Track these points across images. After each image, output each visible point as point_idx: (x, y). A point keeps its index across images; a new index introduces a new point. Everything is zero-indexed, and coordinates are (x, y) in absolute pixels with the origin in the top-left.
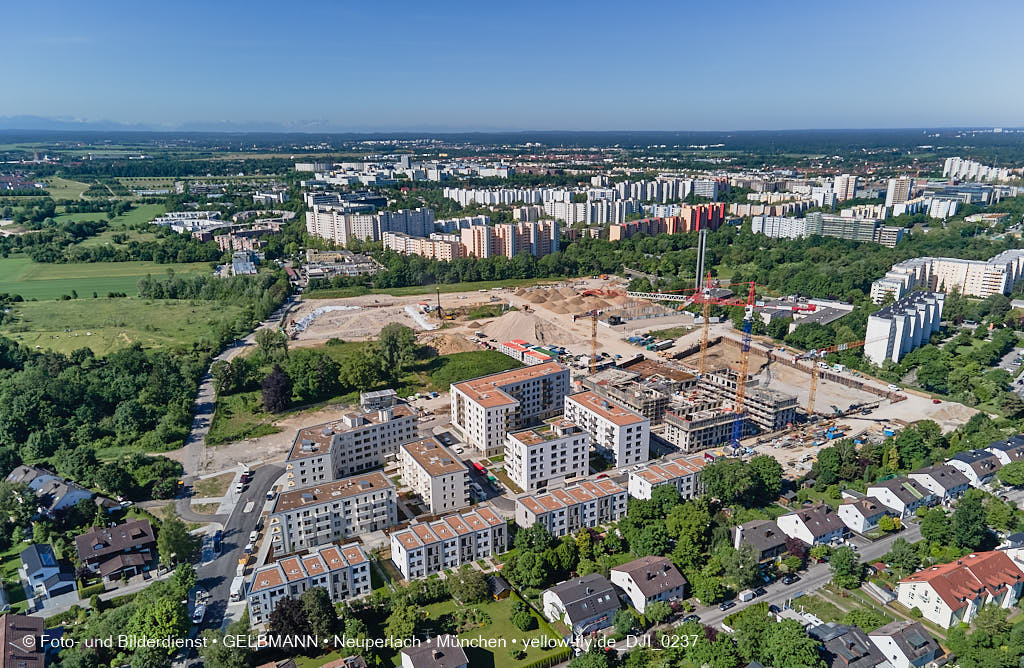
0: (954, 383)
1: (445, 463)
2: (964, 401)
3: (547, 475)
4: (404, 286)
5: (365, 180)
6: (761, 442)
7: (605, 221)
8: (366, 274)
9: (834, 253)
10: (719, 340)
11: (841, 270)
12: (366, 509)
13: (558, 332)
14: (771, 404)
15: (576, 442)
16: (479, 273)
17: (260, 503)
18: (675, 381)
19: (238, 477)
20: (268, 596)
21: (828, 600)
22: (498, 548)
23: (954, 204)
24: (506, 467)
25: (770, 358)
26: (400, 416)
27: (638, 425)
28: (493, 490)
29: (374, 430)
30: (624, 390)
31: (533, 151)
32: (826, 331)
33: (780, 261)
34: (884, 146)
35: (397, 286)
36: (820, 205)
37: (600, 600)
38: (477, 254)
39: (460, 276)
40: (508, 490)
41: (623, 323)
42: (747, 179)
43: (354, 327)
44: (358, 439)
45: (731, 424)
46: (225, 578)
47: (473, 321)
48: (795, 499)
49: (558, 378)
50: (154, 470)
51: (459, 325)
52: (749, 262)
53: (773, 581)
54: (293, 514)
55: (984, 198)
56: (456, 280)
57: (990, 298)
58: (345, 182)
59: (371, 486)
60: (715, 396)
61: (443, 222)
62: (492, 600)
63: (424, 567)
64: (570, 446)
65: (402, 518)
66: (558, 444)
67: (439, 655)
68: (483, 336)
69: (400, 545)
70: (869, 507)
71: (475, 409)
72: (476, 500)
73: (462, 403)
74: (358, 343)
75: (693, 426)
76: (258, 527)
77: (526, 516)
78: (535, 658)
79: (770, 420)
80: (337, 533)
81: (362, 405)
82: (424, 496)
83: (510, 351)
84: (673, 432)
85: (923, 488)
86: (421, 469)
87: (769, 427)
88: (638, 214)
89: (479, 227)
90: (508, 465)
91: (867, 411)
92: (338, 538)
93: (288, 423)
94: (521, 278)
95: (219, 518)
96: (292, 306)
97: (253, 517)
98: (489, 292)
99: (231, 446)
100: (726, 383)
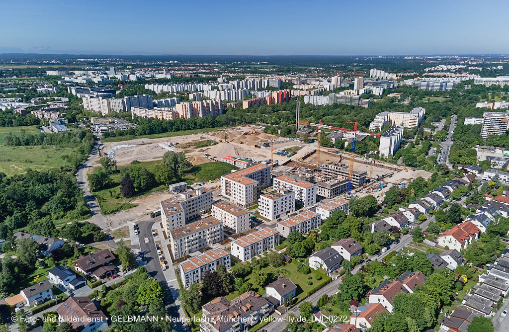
0: (420, 162)
1: (239, 210)
2: (424, 169)
3: (280, 212)
4: (153, 134)
5: (96, 80)
6: (356, 192)
7: (234, 100)
8: (131, 129)
9: (345, 111)
10: (315, 151)
11: (355, 118)
12: (212, 233)
13: (245, 151)
14: (358, 175)
15: (290, 197)
16: (189, 126)
17: (151, 238)
18: (310, 169)
19: (131, 228)
20: (192, 274)
21: (414, 248)
22: (276, 244)
23: (382, 89)
24: (259, 211)
25: (341, 158)
26: (205, 192)
27: (313, 188)
28: (258, 222)
29: (196, 200)
30: (294, 174)
31: (175, 65)
32: (363, 144)
33: (324, 116)
35: (149, 134)
36: (328, 90)
37: (335, 257)
38: (185, 117)
39: (180, 128)
40: (263, 221)
41: (271, 146)
42: (289, 78)
43: (138, 155)
44: (190, 204)
45: (344, 185)
46: (157, 272)
47: (200, 149)
48: (383, 212)
49: (266, 170)
50: (88, 228)
51: (193, 151)
52: (310, 116)
53: (391, 244)
54: (183, 239)
56: (178, 130)
57: (414, 128)
58: (85, 81)
59: (212, 223)
60: (330, 174)
61: (156, 102)
62: (285, 265)
63: (250, 255)
64: (288, 199)
65: (225, 237)
66: (284, 198)
67: (285, 286)
68: (209, 155)
69: (239, 246)
70: (415, 211)
71: (238, 186)
72: (252, 226)
73: (228, 185)
74: (147, 162)
75: (332, 186)
76: (158, 248)
77: (283, 229)
78: (317, 284)
79: (357, 182)
80: (200, 246)
81: (170, 190)
82: (231, 226)
83: (228, 162)
84: (322, 190)
85: (429, 203)
86: (229, 214)
87: (357, 185)
88: (249, 96)
89: (185, 103)
90: (260, 210)
91: (390, 176)
92: (201, 248)
93: (138, 201)
94: (210, 128)
95: (135, 247)
96: (99, 146)
97: (152, 244)
98: (197, 135)
99: (116, 214)
100: (335, 168)
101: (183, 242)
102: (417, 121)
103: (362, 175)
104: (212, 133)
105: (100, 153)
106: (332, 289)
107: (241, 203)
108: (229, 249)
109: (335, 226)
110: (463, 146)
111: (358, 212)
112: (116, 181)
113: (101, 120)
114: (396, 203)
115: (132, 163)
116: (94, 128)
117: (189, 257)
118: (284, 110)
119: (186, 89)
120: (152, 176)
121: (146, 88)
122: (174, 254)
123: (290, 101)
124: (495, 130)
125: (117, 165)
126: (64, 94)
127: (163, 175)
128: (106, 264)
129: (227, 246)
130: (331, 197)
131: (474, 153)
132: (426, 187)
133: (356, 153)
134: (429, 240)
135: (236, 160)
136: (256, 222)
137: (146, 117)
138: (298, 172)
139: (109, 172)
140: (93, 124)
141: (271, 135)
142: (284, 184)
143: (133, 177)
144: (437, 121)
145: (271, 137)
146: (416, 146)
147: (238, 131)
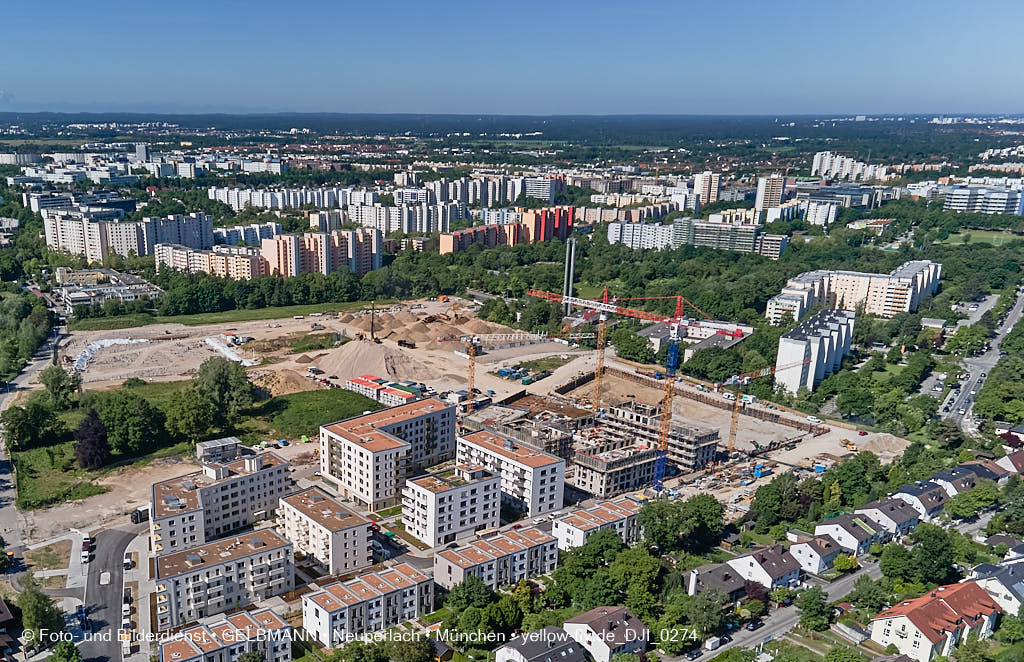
0: (881, 411)
1: (342, 516)
2: (891, 430)
3: (455, 527)
4: (197, 313)
5: (95, 177)
6: (682, 483)
7: (425, 230)
8: (145, 298)
9: (712, 266)
10: (603, 370)
11: (729, 286)
12: (261, 571)
13: (413, 365)
14: (691, 439)
15: (487, 488)
16: (290, 296)
17: (117, 573)
18: (570, 419)
19: (78, 545)
21: (799, 644)
22: (424, 609)
23: (833, 208)
24: (404, 521)
26: (270, 466)
27: (553, 467)
28: (393, 547)
29: (243, 483)
30: (518, 429)
31: (302, 139)
32: (731, 357)
33: (650, 277)
34: (735, 137)
35: (188, 312)
36: (681, 209)
37: (564, 654)
38: (282, 272)
39: (266, 299)
40: (411, 547)
41: (486, 353)
42: (584, 176)
43: (147, 365)
44: (224, 493)
45: (649, 463)
47: (301, 355)
48: (737, 542)
49: (444, 416)
51: (283, 360)
52: (614, 278)
53: (737, 628)
54: (182, 580)
55: (865, 202)
56: (260, 304)
58: (69, 179)
59: (264, 544)
60: (621, 433)
61: (223, 231)
63: (347, 631)
64: (481, 493)
65: (299, 581)
66: (469, 489)
68: (318, 372)
70: (824, 546)
71: (358, 454)
72: (376, 559)
73: (334, 449)
74: (163, 384)
75: (610, 465)
76: (128, 600)
77: (450, 572)
79: (689, 458)
80: (229, 601)
81: (198, 457)
82: (320, 556)
83: (361, 389)
84: (585, 475)
85: (875, 524)
86: (316, 524)
87: (689, 466)
88: (465, 221)
89: (286, 238)
90: (407, 518)
91: (791, 446)
92: (230, 606)
93: (114, 481)
94: (343, 301)
95: (74, 593)
96: (59, 340)
97: (116, 590)
98: (307, 319)
99: (52, 510)
100: (635, 418)
101: (182, 589)
102: (910, 297)
103: (701, 439)
104: (345, 316)
105: (56, 357)
107: (362, 496)
109: (588, 570)
110: (1022, 372)
111: (664, 537)
112: (69, 429)
113: (80, 276)
114: (783, 519)
115: (124, 384)
116: (58, 295)
118: (550, 260)
119: (309, 201)
120: (158, 418)
121: (211, 196)
122: (159, 618)
125: (84, 387)
126: (11, 211)
127: (183, 418)
129: (295, 607)
130: (610, 493)
134: (848, 625)
135: (384, 385)
136: (387, 546)
137: (187, 269)
138: (533, 424)
139: (60, 405)
140: (58, 285)
141: (497, 325)
142: (482, 455)
143: (108, 419)
144: (974, 300)
145: (496, 329)
146: (889, 367)
147: (412, 311)
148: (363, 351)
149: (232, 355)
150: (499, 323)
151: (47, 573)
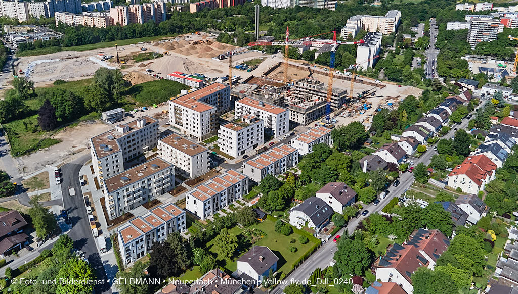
0: (406, 77)
1: (194, 148)
4: (82, 45)
6: (336, 115)
8: (55, 39)
9: (310, 15)
10: (280, 64)
11: (323, 23)
12: (159, 181)
13: (195, 66)
14: (337, 94)
15: (258, 126)
16: (126, 35)
17: (78, 188)
18: (277, 88)
19: (52, 174)
20: (134, 245)
21: (419, 191)
22: (244, 192)
24: (219, 145)
25: (310, 71)
27: (284, 113)
28: (218, 160)
29: (137, 134)
30: (259, 95)
32: (338, 55)
33: (286, 20)
35: (77, 45)
37: (324, 211)
38: (121, 23)
39: (115, 37)
40: (225, 158)
41: (226, 58)
43: (63, 72)
44: (129, 140)
45: (321, 108)
46: (86, 239)
47: (140, 63)
48: (372, 142)
49: (225, 91)
51: (131, 66)
53: (389, 186)
54: (121, 191)
56: (112, 39)
57: (390, 34)
59: (159, 167)
60: (302, 93)
61: (86, 5)
62: (258, 222)
63: (211, 210)
64: (256, 129)
65: (177, 183)
66: (250, 128)
67: (263, 259)
68: (151, 71)
69: (196, 199)
70: (412, 142)
71: (191, 113)
72: (212, 167)
73: (177, 111)
74: (74, 82)
75: (307, 110)
76: (88, 204)
77: (253, 171)
78: (303, 250)
79: (336, 103)
80: (144, 199)
81: (104, 119)
82: (185, 169)
83: (176, 79)
84: (294, 115)
85: (426, 129)
86: (181, 153)
87: (336, 107)
89: (121, 7)
90: (221, 144)
91: (373, 94)
92: (145, 201)
93: (62, 136)
94: (152, 36)
95: (56, 202)
96: (13, 62)
97: (80, 198)
98: (137, 45)
99: (32, 155)
100: (309, 86)
101: (121, 196)
102: (394, 26)
103: (341, 94)
104: (155, 43)
105: (14, 71)
106: (324, 256)
107: (195, 134)
108: (183, 201)
109: (317, 164)
110: (451, 56)
111: (344, 144)
112: (33, 108)
113: (18, 29)
114: (385, 129)
115: (54, 83)
116: (7, 39)
117: (130, 215)
118: (239, 14)
120: (80, 101)
122: (109, 213)
123: (245, 4)
124: (484, 35)
125: (35, 86)
127: (94, 100)
128: (14, 233)
129: (180, 197)
130: (307, 123)
131: (465, 64)
132: (418, 107)
133: (328, 66)
134: (435, 179)
135: (186, 76)
136: (216, 160)
137: (73, 24)
138: (263, 92)
139: (23, 97)
140: (6, 34)
141: (226, 45)
142: (249, 110)
143: (54, 103)
144: (415, 26)
145: (227, 47)
146: (396, 56)
147: (186, 39)
148: (171, 61)
149: (106, 65)
150: (227, 43)
151: (38, 192)
